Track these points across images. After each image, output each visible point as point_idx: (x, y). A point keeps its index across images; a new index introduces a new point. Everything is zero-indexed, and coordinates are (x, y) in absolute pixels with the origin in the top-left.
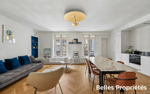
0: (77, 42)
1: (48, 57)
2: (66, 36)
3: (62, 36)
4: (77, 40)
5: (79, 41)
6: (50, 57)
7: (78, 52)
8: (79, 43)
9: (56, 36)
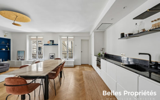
0: (53, 43)
1: (21, 60)
2: (42, 37)
3: (38, 37)
4: (53, 41)
5: (55, 43)
6: (23, 60)
7: (54, 55)
8: (55, 45)
9: (32, 37)
